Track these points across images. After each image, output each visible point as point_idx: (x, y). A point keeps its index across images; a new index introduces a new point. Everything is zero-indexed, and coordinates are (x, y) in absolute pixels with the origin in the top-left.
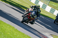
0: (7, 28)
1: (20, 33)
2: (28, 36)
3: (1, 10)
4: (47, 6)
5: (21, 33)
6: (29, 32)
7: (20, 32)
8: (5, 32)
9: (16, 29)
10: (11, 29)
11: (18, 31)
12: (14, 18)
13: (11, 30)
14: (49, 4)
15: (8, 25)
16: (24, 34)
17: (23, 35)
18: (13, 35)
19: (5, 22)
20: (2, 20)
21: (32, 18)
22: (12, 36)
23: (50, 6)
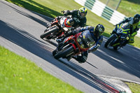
0: (19, 67)
1: (48, 78)
2: (68, 85)
3: (4, 21)
4: (115, 11)
5: (51, 78)
6: (72, 76)
7: (49, 75)
8: (12, 76)
9: (40, 69)
10: (28, 69)
11: (45, 73)
12: (36, 42)
13: (27, 71)
14: (120, 6)
15: (20, 58)
16: (58, 80)
17: (56, 82)
18: (32, 84)
19: (12, 50)
20: (6, 47)
21: (82, 46)
22: (29, 85)
23: (121, 12)
